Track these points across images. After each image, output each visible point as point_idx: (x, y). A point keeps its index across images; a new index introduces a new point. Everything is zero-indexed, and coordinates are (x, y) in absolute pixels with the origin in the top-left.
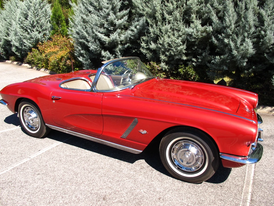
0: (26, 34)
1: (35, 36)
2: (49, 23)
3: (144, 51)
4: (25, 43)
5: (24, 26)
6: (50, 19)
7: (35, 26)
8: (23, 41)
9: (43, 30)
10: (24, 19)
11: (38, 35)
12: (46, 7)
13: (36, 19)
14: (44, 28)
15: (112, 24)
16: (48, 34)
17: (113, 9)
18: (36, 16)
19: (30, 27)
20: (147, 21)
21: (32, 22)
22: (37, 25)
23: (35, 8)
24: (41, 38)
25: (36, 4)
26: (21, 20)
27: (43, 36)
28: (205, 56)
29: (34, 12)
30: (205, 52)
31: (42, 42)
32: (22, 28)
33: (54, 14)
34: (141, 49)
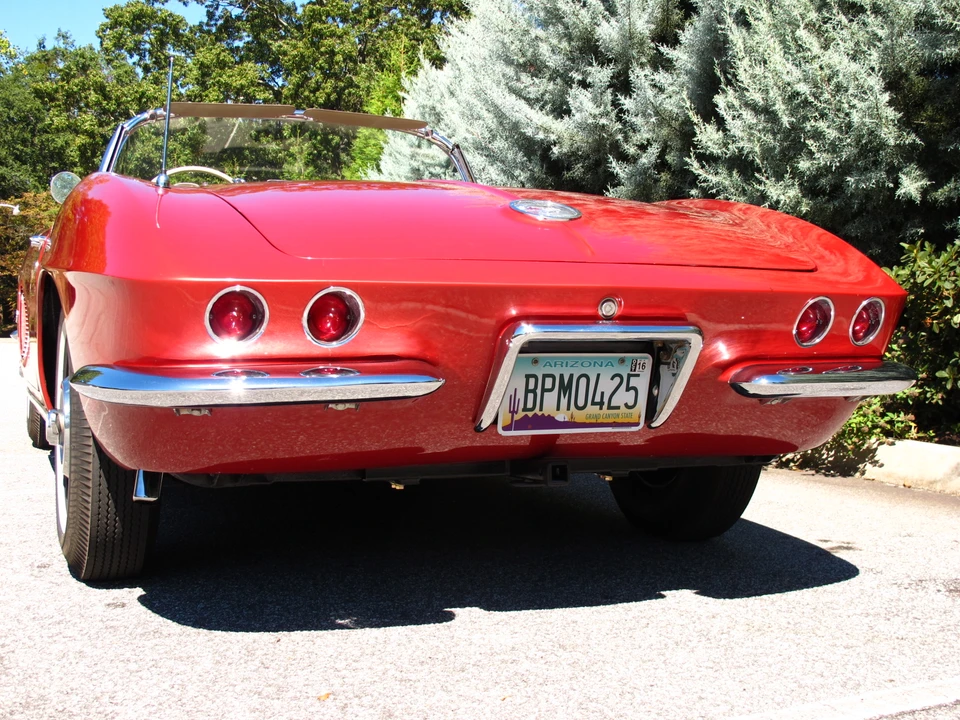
34: (695, 166)
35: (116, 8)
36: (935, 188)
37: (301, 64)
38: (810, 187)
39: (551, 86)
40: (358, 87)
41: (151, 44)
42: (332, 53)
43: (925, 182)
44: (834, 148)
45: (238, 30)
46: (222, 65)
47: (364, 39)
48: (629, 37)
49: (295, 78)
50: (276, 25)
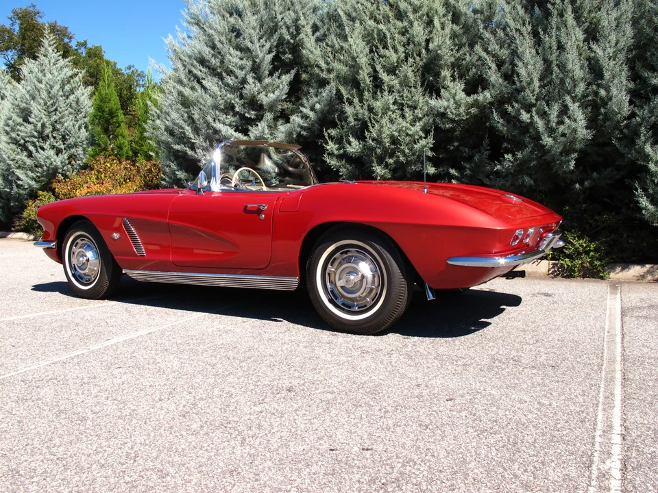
0: (23, 156)
1: (47, 160)
2: (83, 130)
3: (333, 162)
4: (19, 179)
5: (18, 138)
6: (86, 120)
7: (48, 136)
8: (16, 173)
9: (69, 147)
10: (20, 120)
11: (55, 157)
12: (78, 93)
13: (52, 120)
14: (71, 141)
15: (253, 103)
16: (82, 156)
17: (256, 69)
18: (51, 112)
19: (35, 140)
20: (338, 91)
21: (39, 125)
22: (54, 135)
23: (49, 93)
24: (63, 166)
25: (52, 83)
26: (13, 122)
27: (67, 162)
28: (481, 161)
29: (45, 104)
30: (480, 151)
31: (65, 176)
32: (16, 142)
33: (99, 109)
34: (326, 158)
39: (235, 119)
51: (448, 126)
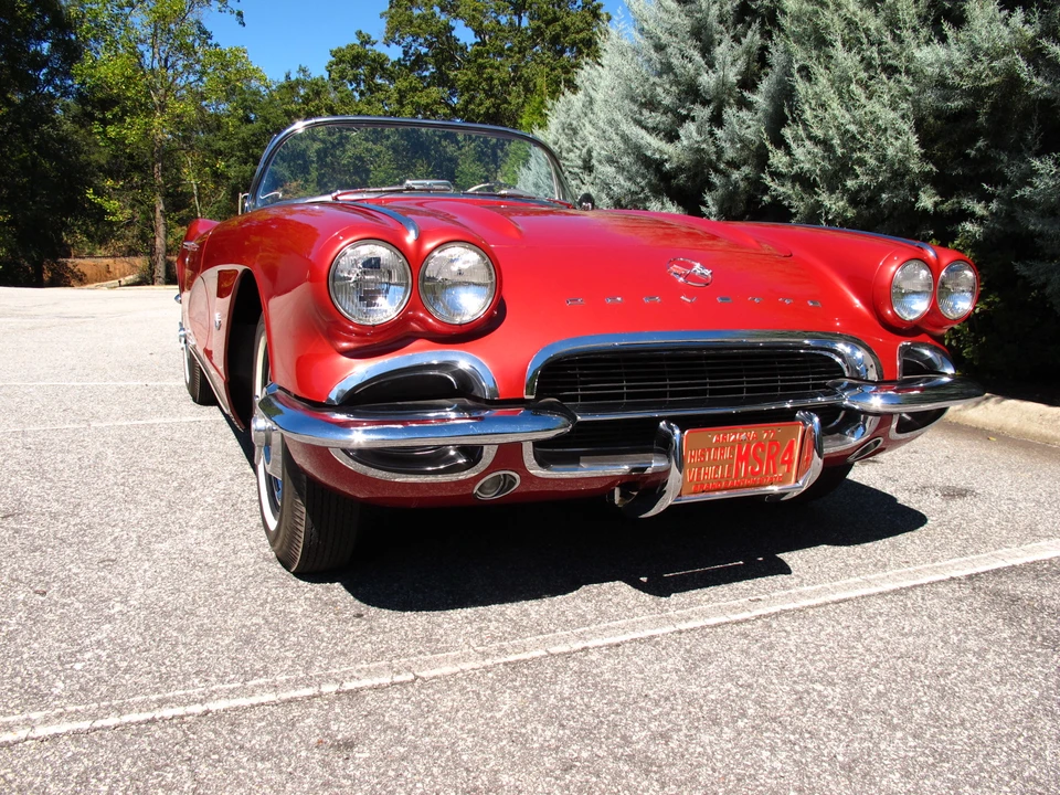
3: (780, 189)
15: (692, 92)
34: (768, 180)
35: (340, 50)
36: (942, 202)
37: (469, 87)
38: (854, 198)
39: (664, 118)
40: (510, 103)
41: (365, 75)
42: (491, 79)
43: (937, 199)
44: (874, 173)
45: (426, 63)
46: (414, 89)
47: (515, 69)
48: (723, 83)
49: (466, 97)
50: (453, 59)
51: (956, 104)
